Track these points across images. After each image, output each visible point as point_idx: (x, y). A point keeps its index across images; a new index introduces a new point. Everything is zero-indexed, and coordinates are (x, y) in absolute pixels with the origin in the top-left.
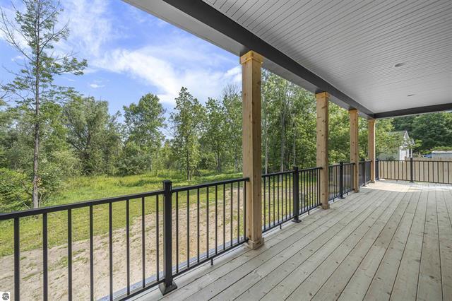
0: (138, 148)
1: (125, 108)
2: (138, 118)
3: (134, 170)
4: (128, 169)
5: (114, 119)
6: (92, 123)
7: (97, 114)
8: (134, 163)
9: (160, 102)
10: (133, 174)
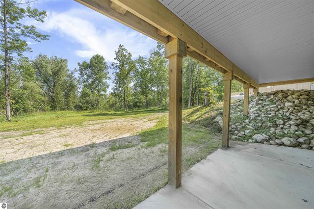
0: (90, 93)
1: (79, 64)
2: (89, 72)
3: (87, 107)
4: (83, 106)
5: (72, 73)
6: (56, 73)
7: (59, 67)
8: (87, 102)
9: (105, 61)
10: (86, 110)
